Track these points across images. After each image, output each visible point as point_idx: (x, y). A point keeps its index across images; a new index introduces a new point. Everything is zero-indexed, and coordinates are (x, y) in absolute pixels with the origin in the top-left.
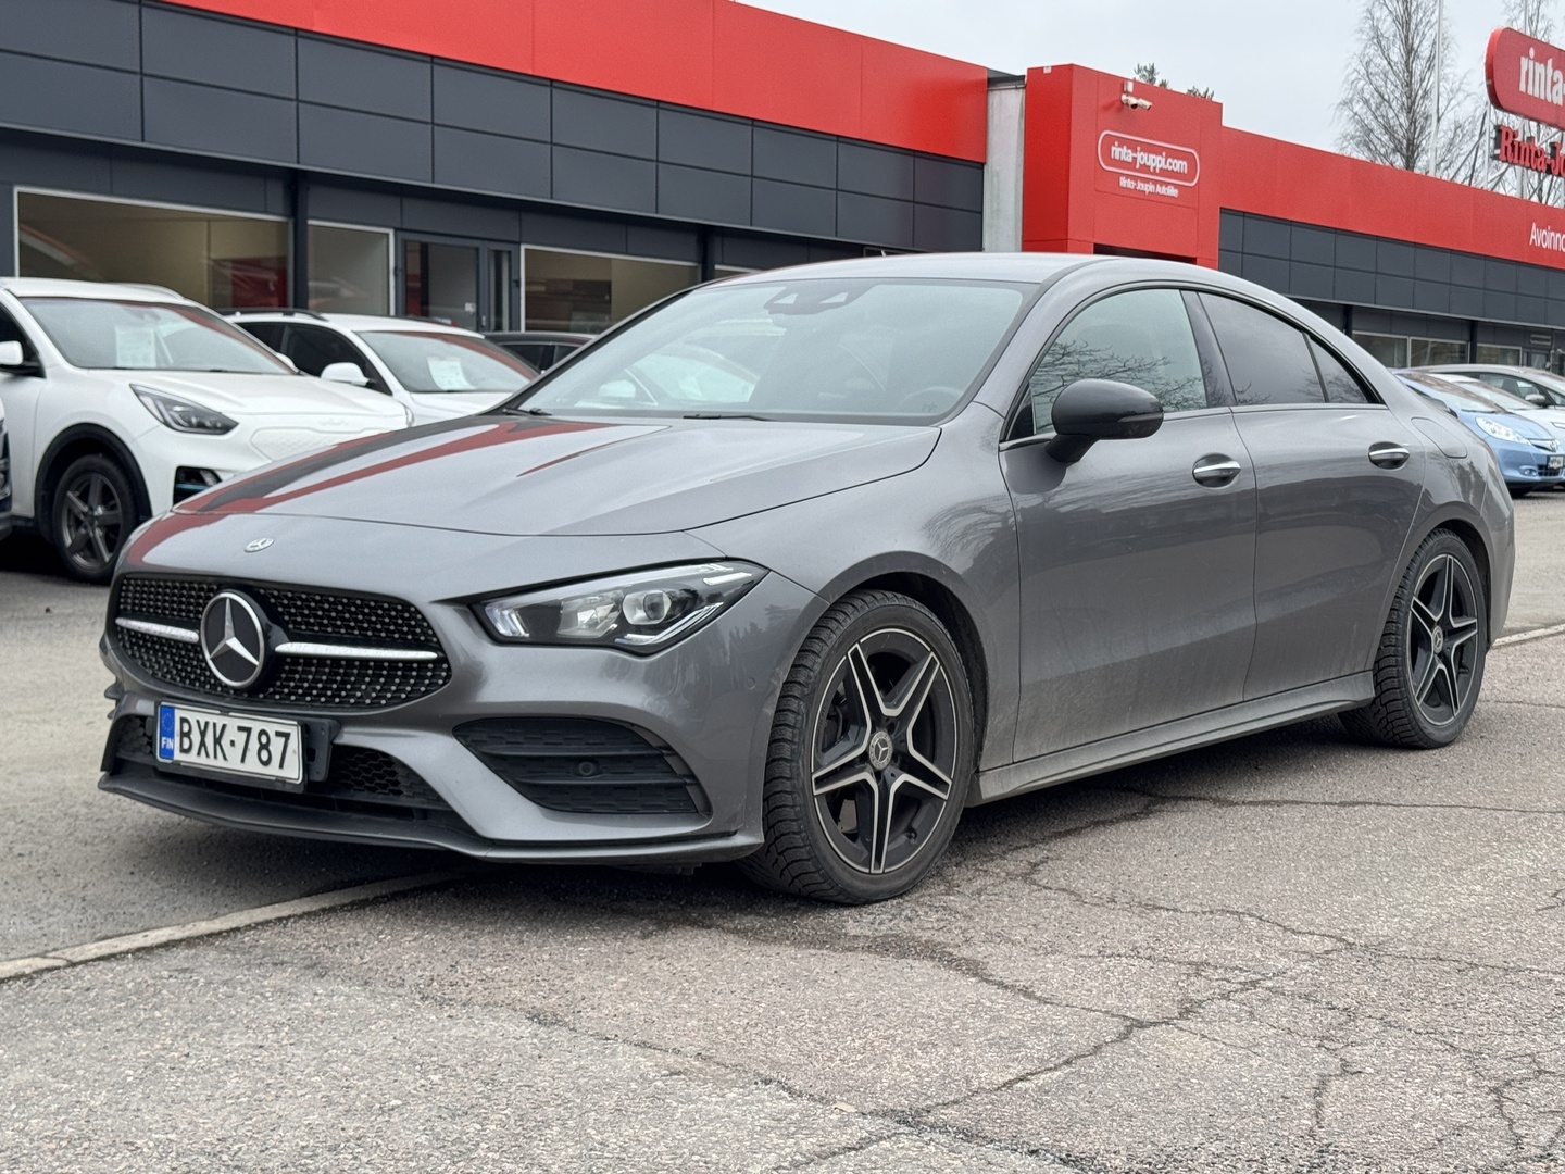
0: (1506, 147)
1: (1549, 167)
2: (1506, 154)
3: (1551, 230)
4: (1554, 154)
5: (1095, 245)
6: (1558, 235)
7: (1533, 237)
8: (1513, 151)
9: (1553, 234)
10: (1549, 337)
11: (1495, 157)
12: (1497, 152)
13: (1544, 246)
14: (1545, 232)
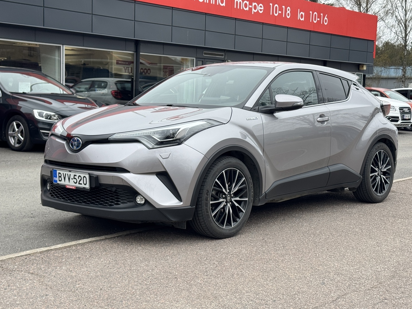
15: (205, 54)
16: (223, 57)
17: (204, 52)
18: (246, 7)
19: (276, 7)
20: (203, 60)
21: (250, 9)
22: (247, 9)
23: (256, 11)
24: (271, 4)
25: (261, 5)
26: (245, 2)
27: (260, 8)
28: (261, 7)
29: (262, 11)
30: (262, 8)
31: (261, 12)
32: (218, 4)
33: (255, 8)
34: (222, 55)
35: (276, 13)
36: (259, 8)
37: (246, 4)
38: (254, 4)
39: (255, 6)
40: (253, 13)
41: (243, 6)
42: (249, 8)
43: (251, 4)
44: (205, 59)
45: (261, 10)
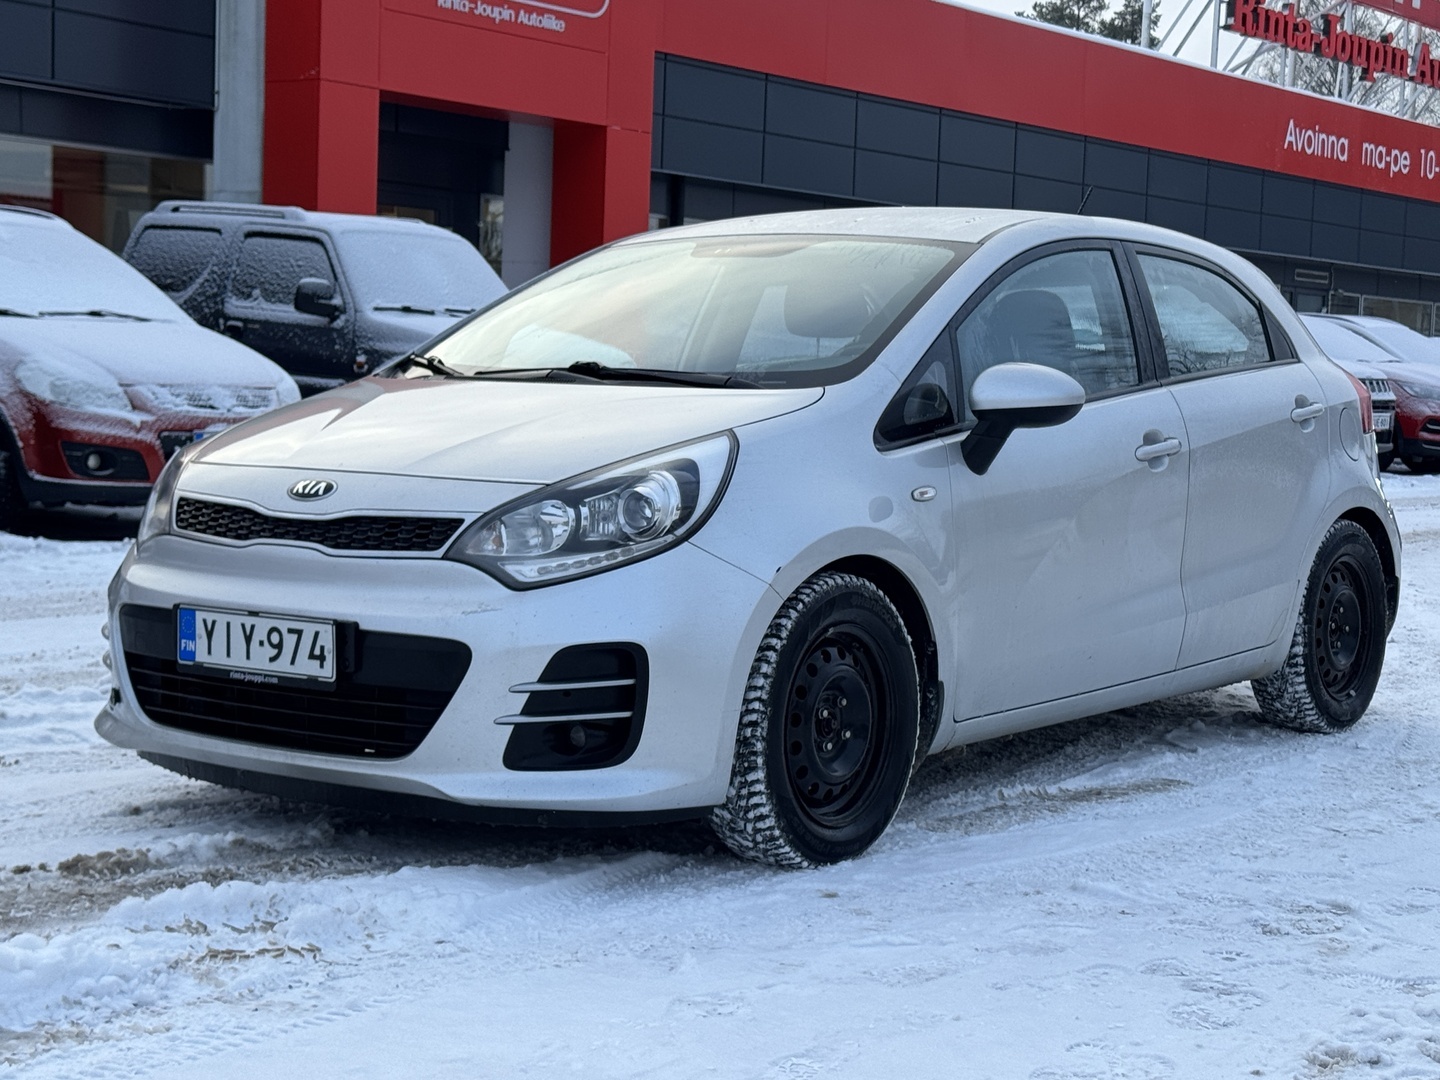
0: (1244, 16)
1: (1318, 46)
2: (1244, 24)
3: (1320, 131)
4: (1327, 31)
5: (383, 93)
6: (1333, 138)
7: (1289, 138)
8: (1256, 20)
9: (1323, 136)
10: (1327, 274)
11: (1227, 27)
12: (1231, 21)
13: (1309, 152)
14: (1310, 132)
15: (1299, 275)
16: (1326, 282)
17: (1297, 271)
18: (1380, 162)
19: (1432, 157)
20: (1293, 290)
21: (1388, 164)
22: (1382, 166)
23: (1396, 170)
24: (1423, 151)
25: (1406, 154)
26: (1380, 148)
27: (1402, 162)
28: (1405, 158)
29: (1408, 169)
30: (1408, 163)
31: (1405, 171)
32: (1335, 157)
33: (1396, 164)
34: (1324, 278)
35: (1431, 172)
36: (1404, 162)
37: (1381, 152)
38: (1395, 152)
39: (1396, 156)
40: (1391, 175)
41: (1376, 157)
42: (1386, 162)
43: (1389, 154)
44: (1298, 290)
45: (1405, 166)
